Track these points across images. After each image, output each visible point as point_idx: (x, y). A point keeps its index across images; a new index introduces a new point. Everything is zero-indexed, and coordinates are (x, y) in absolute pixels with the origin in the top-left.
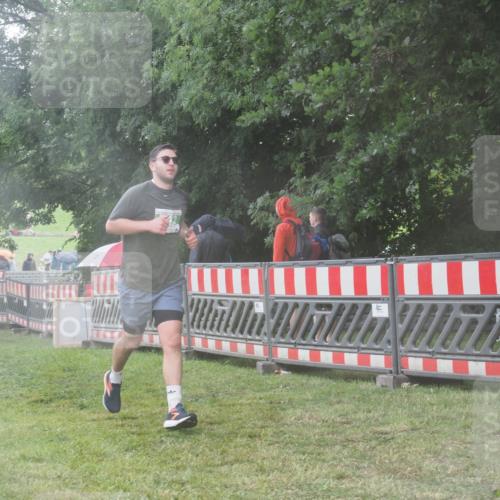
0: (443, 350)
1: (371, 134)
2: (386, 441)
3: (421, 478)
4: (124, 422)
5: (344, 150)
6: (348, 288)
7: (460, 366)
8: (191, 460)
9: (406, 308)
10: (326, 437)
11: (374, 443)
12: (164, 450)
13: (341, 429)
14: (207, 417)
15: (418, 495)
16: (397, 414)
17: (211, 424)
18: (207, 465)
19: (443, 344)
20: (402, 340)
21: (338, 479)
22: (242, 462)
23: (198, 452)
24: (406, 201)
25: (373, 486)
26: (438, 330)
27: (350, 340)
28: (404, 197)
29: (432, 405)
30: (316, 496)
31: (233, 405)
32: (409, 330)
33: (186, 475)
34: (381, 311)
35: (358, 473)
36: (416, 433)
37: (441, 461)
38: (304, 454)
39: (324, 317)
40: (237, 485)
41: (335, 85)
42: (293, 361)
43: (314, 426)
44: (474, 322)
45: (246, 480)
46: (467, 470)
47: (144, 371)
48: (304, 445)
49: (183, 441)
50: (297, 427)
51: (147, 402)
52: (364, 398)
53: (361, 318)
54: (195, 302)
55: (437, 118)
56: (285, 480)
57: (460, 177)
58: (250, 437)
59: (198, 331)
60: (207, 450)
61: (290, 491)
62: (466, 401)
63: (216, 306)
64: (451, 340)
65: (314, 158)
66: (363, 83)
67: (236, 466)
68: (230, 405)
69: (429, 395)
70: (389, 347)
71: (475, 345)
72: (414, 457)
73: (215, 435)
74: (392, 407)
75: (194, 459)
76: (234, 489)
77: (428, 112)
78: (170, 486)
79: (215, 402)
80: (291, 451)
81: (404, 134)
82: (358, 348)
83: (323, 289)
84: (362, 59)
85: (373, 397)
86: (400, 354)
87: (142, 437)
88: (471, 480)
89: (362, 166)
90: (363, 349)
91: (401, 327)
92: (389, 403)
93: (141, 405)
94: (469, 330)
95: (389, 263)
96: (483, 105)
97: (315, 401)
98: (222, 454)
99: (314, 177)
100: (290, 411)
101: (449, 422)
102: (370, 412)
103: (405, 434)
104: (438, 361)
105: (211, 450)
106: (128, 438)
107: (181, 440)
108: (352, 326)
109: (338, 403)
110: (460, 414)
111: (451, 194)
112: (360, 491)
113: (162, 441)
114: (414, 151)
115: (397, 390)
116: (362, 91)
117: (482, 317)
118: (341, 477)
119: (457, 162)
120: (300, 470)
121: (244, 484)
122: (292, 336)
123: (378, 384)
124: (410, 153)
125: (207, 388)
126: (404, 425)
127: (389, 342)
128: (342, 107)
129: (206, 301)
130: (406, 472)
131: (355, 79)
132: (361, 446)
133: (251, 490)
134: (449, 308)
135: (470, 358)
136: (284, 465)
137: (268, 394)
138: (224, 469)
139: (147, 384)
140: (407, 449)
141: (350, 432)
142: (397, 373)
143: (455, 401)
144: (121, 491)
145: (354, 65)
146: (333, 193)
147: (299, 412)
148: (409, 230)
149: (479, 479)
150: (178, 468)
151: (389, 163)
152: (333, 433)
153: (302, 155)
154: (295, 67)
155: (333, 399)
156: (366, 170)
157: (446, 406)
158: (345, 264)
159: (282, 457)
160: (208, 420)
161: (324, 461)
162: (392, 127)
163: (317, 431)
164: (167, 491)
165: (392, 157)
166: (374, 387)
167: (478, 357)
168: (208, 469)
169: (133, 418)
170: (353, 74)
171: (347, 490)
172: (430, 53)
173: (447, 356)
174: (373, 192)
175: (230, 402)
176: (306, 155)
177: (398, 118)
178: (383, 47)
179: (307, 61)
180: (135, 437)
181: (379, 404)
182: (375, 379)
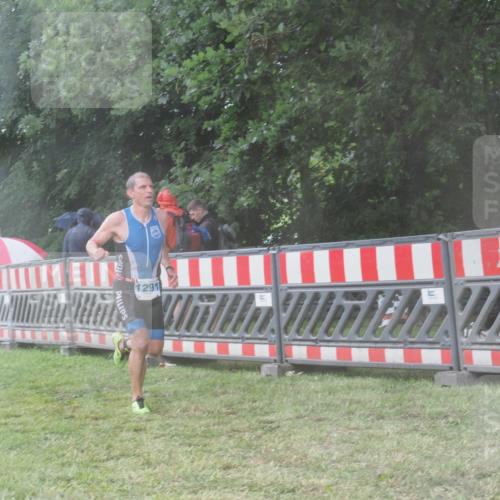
0: (327, 338)
1: (250, 122)
2: (272, 430)
3: (307, 465)
4: (8, 420)
5: (222, 138)
6: (231, 279)
7: (344, 353)
8: (77, 457)
9: (289, 297)
10: (212, 428)
11: (259, 432)
12: (49, 447)
13: (226, 419)
14: (92, 412)
15: (304, 482)
16: (282, 403)
17: (96, 419)
18: (92, 460)
19: (327, 332)
20: (286, 328)
21: (224, 469)
22: (128, 456)
23: (83, 448)
24: (287, 189)
25: (259, 475)
26: (321, 318)
27: (234, 330)
28: (285, 186)
29: (317, 392)
30: (203, 487)
31: (118, 399)
32: (292, 318)
33: (71, 472)
34: (264, 300)
35: (244, 463)
36: (301, 421)
37: (326, 448)
38: (190, 445)
39: (208, 308)
40: (124, 480)
41: (210, 72)
42: (177, 354)
43: (200, 418)
44: (356, 309)
45: (133, 474)
46: (352, 455)
47: (26, 368)
48: (190, 437)
49: (67, 438)
50: (183, 419)
51: (29, 399)
52: (249, 388)
53: (245, 309)
54: (78, 297)
55: (316, 105)
56: (172, 473)
57: (341, 165)
58: (136, 430)
59: (80, 326)
60: (93, 446)
61: (176, 483)
62: (350, 388)
63: (99, 301)
64: (334, 327)
65: (194, 148)
66: (237, 70)
67: (122, 460)
68: (114, 400)
69: (314, 383)
70: (273, 336)
71: (358, 332)
72: (299, 445)
73: (100, 430)
74: (277, 396)
75: (80, 454)
76: (121, 483)
77: (306, 99)
78: (55, 483)
79: (99, 397)
80: (177, 444)
81: (283, 121)
82: (242, 338)
83: (206, 280)
84: (237, 46)
85: (258, 386)
86: (284, 342)
87: (26, 434)
88: (356, 465)
89: (242, 154)
90: (248, 339)
91: (285, 316)
92: (274, 392)
93: (24, 402)
94: (352, 317)
95: (271, 252)
96: (361, 92)
97: (201, 392)
98: (108, 448)
99: (195, 167)
100: (176, 404)
101: (333, 408)
102: (255, 401)
103: (290, 422)
104: (322, 349)
105: (96, 446)
106: (12, 437)
107: (65, 437)
108: (236, 316)
109: (224, 393)
110: (344, 401)
111: (332, 182)
112: (246, 481)
113: (46, 439)
114: (293, 138)
115: (282, 379)
116: (237, 77)
117: (364, 304)
118: (227, 467)
119: (338, 150)
120: (186, 461)
121: (131, 478)
122: (177, 328)
123: (263, 374)
124: (289, 141)
125: (91, 383)
126: (289, 413)
127: (273, 331)
128: (216, 94)
129: (88, 295)
130: (292, 460)
131: (230, 65)
132: (246, 436)
133: (138, 484)
134: (331, 296)
135: (353, 344)
136: (170, 458)
137: (153, 387)
138: (111, 464)
139: (30, 382)
140: (292, 437)
141: (236, 423)
142: (282, 362)
143: (339, 388)
144: (6, 490)
145: (229, 51)
146: (212, 182)
147: (184, 404)
148: (291, 219)
149: (364, 464)
150: (63, 465)
151: (269, 151)
152: (219, 424)
153: (183, 145)
154: (171, 55)
155: (218, 389)
156: (245, 158)
157: (330, 393)
158: (228, 254)
159: (168, 450)
160: (93, 415)
161: (210, 452)
162: (271, 115)
163: (203, 422)
164: (53, 488)
165: (271, 145)
166: (259, 377)
167: (361, 343)
168: (94, 464)
169: (16, 416)
170: (228, 60)
171: (233, 480)
172: (304, 40)
173: (331, 344)
174: (252, 180)
175: (114, 397)
176: (186, 145)
177: (278, 106)
178: (258, 34)
179: (183, 48)
180: (19, 435)
181: (264, 394)
182: (259, 369)
